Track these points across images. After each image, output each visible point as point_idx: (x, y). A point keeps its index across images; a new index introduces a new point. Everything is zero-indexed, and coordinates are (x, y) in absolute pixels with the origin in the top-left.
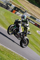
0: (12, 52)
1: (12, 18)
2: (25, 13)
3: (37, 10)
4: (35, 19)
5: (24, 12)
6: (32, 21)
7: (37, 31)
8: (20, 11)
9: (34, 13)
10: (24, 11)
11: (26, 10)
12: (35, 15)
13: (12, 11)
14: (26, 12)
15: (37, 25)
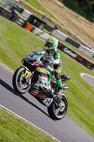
0: (26, 125)
1: (23, 42)
2: (55, 31)
3: (81, 24)
4: (77, 46)
5: (53, 29)
6: (69, 49)
7: (82, 74)
8: (42, 26)
9: (76, 30)
10: (53, 26)
11: (58, 23)
12: (78, 37)
13: (24, 26)
14: (56, 28)
15: (81, 60)
